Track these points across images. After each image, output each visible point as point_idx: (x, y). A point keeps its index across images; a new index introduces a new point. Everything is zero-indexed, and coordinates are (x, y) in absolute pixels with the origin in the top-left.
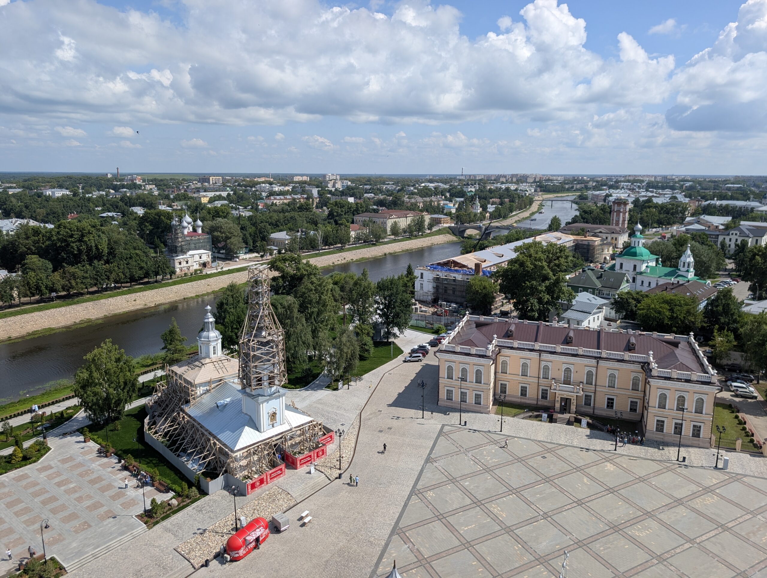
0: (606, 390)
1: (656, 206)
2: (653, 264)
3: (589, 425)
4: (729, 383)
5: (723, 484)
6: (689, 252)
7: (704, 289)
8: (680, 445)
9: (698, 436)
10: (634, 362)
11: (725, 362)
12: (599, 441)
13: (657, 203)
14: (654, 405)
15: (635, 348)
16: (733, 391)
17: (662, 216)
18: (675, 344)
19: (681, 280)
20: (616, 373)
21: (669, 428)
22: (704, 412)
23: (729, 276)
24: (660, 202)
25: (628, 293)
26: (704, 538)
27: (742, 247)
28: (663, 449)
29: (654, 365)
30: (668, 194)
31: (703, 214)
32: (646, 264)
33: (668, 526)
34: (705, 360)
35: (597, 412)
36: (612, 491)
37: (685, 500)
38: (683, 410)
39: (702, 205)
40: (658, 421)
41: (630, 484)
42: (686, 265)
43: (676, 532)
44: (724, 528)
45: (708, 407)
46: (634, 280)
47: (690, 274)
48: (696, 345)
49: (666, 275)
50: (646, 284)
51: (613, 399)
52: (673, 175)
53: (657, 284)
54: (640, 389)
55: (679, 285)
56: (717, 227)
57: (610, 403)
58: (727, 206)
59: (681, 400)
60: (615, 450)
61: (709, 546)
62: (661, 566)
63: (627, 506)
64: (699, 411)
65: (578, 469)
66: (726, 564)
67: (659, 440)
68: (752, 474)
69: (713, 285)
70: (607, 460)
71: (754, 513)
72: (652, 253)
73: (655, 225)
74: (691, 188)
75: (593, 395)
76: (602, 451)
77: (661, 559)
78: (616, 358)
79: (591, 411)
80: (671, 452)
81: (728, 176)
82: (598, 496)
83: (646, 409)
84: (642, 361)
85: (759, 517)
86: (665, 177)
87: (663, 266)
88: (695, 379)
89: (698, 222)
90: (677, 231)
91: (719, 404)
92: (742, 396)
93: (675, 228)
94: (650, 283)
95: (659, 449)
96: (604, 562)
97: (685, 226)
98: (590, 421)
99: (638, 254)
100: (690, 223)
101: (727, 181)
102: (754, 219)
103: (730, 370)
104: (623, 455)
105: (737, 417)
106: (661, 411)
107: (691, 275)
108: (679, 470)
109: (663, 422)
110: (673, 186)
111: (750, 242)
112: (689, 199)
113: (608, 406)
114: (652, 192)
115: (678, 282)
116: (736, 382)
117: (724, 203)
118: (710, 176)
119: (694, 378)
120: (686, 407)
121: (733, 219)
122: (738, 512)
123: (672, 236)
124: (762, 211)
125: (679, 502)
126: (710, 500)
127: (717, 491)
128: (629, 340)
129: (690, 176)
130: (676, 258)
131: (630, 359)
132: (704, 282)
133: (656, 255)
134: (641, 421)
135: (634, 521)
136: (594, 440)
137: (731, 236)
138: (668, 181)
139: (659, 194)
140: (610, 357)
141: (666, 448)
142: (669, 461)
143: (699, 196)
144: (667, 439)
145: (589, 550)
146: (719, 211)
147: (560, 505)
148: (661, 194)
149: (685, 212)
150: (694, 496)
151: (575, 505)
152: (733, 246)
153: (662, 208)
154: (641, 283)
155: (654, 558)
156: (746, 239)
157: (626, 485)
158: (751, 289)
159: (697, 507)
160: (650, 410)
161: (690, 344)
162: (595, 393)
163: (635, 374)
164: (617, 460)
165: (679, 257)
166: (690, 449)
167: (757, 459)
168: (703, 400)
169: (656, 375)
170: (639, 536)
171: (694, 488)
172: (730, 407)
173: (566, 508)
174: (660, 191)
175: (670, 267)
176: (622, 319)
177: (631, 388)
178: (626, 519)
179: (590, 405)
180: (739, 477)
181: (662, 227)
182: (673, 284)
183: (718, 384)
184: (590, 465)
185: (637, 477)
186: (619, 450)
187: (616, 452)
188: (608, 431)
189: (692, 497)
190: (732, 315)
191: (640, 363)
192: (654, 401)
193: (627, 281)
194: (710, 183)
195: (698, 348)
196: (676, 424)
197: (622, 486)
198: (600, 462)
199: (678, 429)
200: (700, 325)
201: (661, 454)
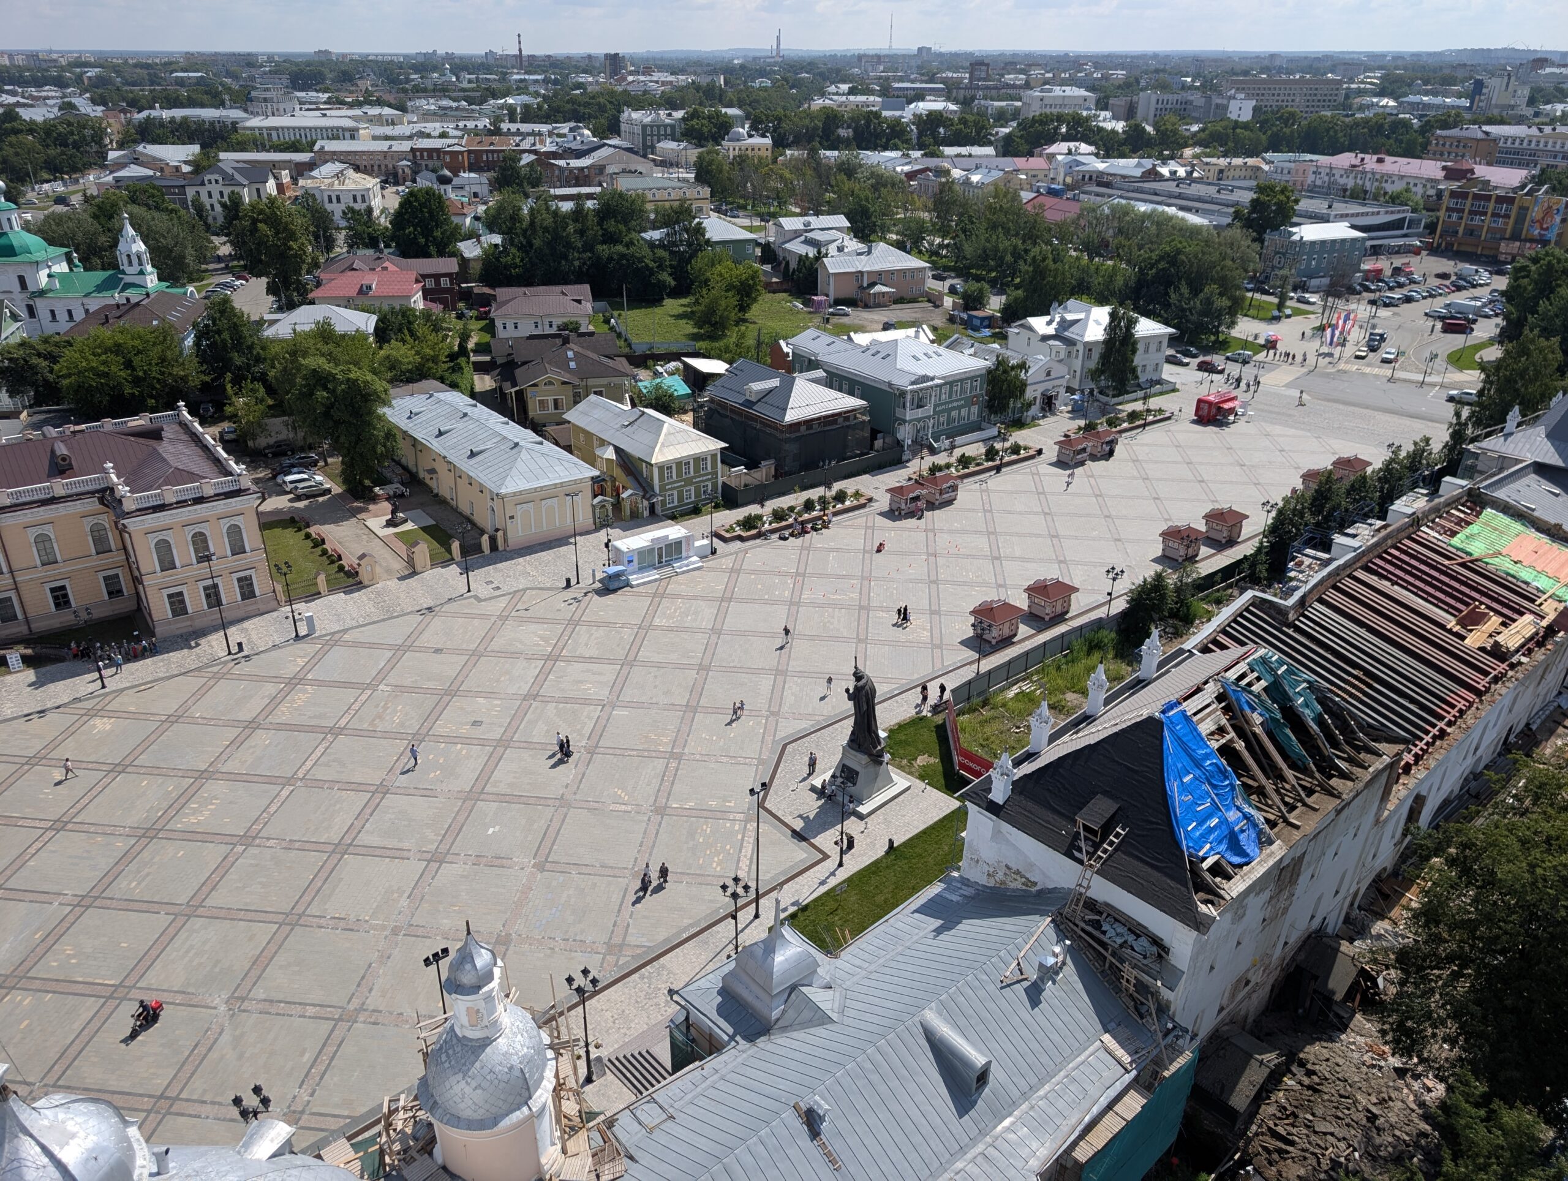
0: (42, 573)
1: (31, 128)
2: (63, 267)
3: (27, 661)
4: (279, 480)
5: (315, 660)
6: (130, 231)
7: (183, 306)
8: (224, 626)
9: (252, 595)
10: (79, 496)
11: (262, 442)
12: (61, 684)
13: (32, 122)
14: (150, 570)
15: (70, 464)
16: (290, 493)
17: (52, 152)
18: (155, 434)
19: (134, 295)
20: (49, 530)
21: (195, 601)
22: (247, 549)
23: (228, 270)
24: (39, 119)
25: (23, 344)
26: (309, 764)
27: (233, 207)
28: (198, 645)
29: (123, 490)
30: (53, 98)
31: (143, 141)
32: (47, 271)
33: (245, 778)
34: (220, 449)
35: (38, 626)
36: (120, 769)
37: (261, 717)
38: (208, 558)
39: (136, 122)
40: (170, 596)
41: (152, 738)
42: (135, 260)
43: (260, 779)
44: (335, 731)
45: (251, 537)
46: (31, 311)
47: (148, 278)
48: (196, 424)
49: (100, 288)
50: (62, 316)
51: (63, 588)
52: (51, 52)
53: (87, 311)
54: (113, 547)
55: (131, 307)
56: (177, 168)
57: (60, 597)
58: (185, 119)
59: (200, 540)
60: (103, 687)
61: (320, 773)
62: (253, 851)
63: (160, 780)
64: (238, 549)
65: (34, 761)
66: (353, 786)
67: (184, 631)
68: (354, 624)
69: (203, 294)
70: (92, 713)
71: (372, 686)
72: (51, 242)
73: (46, 176)
74: (100, 82)
75: (13, 594)
76: (77, 700)
77: (248, 839)
78: (36, 498)
79: (24, 629)
80: (214, 643)
81: (172, 53)
82: (94, 792)
83: (141, 583)
84: (98, 487)
85: (381, 687)
86: (33, 56)
87: (86, 269)
88: (211, 492)
89: (136, 161)
90: (99, 185)
91: (268, 523)
92: (307, 497)
93: (91, 178)
94: (70, 312)
95: (191, 648)
96: (145, 906)
97: (111, 172)
98: (29, 651)
99: (17, 250)
100: (120, 165)
101: (171, 63)
102: (242, 147)
103: (276, 455)
104: (122, 690)
105: (308, 536)
106: (170, 576)
107: (152, 281)
108: (237, 670)
109: (181, 594)
110: (60, 77)
111: (247, 196)
112: (102, 108)
113: (57, 605)
114: (13, 93)
115: (128, 300)
116: (289, 473)
117: (178, 113)
118: (136, 53)
119: (209, 491)
120: (212, 550)
121: (202, 147)
122: (349, 695)
123: (87, 199)
124: (252, 129)
125: (252, 726)
126: (301, 697)
127: (310, 676)
128: (53, 452)
129: (92, 53)
130: (111, 247)
131: (69, 492)
132: (182, 290)
133: (62, 245)
134: (139, 609)
135: (182, 800)
136: (52, 688)
137: (209, 187)
138: (44, 66)
139: (31, 97)
140: (21, 500)
141: (202, 641)
142: (215, 661)
143: (124, 100)
144: (198, 624)
145: (109, 902)
146: (172, 132)
147: (15, 853)
148: (37, 98)
149: (102, 139)
150: (274, 702)
151: (51, 833)
152: (218, 208)
153: (47, 132)
154: (49, 315)
155: (235, 845)
156: (237, 189)
157: (145, 744)
158: (271, 290)
159: (283, 720)
160: (147, 581)
161: (184, 425)
162: (17, 589)
163: (92, 520)
164: (114, 705)
165: (115, 243)
166: (247, 624)
167: (356, 595)
168: (238, 527)
169: (134, 507)
170: (199, 823)
171: (270, 689)
172: (293, 522)
173: (32, 850)
174: (33, 91)
175: (104, 269)
176: (31, 406)
177: (94, 551)
178: (165, 805)
179: (15, 617)
180: (337, 637)
181: (62, 179)
182: (118, 306)
183: (254, 488)
184: (57, 742)
185: (163, 718)
186: (112, 684)
187: (106, 690)
188: (75, 656)
189: (272, 706)
190: (251, 347)
191: (92, 493)
192: (148, 560)
193: (15, 317)
194: (138, 70)
195: (201, 429)
196: (205, 588)
197: (140, 749)
198: (77, 725)
199: (213, 595)
200: (197, 382)
201: (198, 655)
